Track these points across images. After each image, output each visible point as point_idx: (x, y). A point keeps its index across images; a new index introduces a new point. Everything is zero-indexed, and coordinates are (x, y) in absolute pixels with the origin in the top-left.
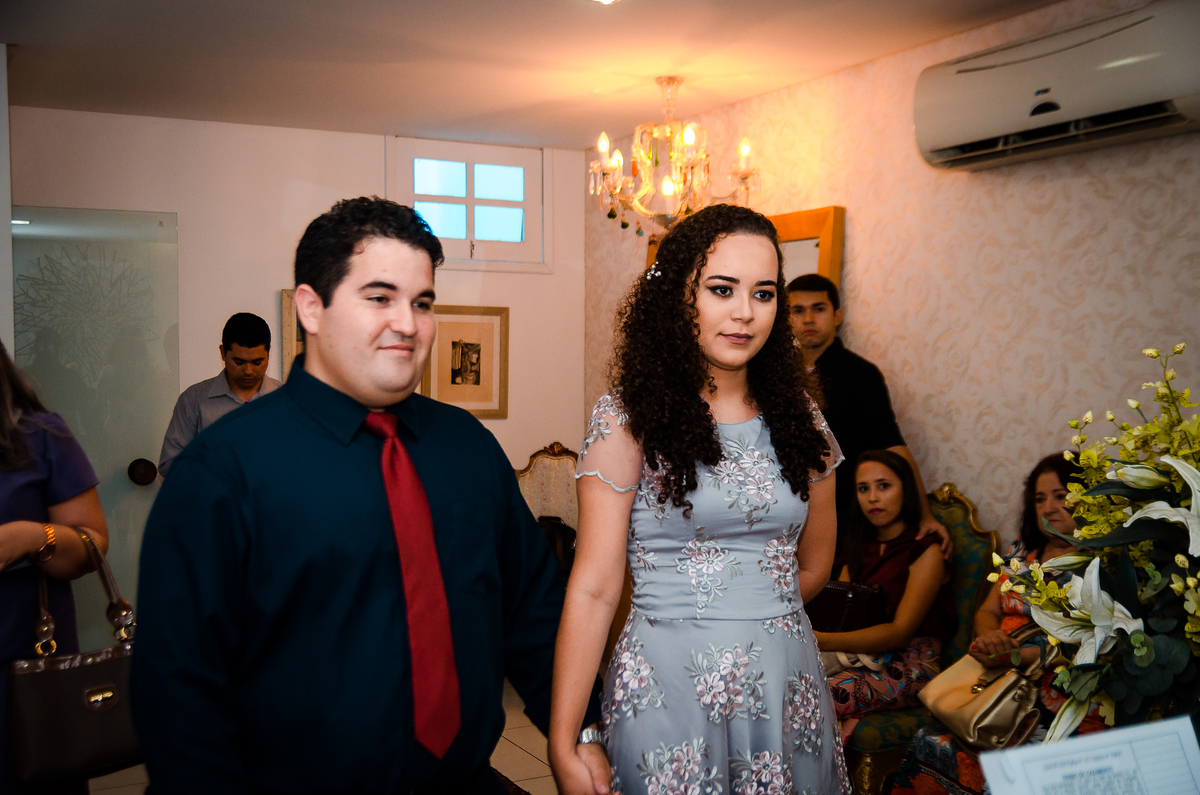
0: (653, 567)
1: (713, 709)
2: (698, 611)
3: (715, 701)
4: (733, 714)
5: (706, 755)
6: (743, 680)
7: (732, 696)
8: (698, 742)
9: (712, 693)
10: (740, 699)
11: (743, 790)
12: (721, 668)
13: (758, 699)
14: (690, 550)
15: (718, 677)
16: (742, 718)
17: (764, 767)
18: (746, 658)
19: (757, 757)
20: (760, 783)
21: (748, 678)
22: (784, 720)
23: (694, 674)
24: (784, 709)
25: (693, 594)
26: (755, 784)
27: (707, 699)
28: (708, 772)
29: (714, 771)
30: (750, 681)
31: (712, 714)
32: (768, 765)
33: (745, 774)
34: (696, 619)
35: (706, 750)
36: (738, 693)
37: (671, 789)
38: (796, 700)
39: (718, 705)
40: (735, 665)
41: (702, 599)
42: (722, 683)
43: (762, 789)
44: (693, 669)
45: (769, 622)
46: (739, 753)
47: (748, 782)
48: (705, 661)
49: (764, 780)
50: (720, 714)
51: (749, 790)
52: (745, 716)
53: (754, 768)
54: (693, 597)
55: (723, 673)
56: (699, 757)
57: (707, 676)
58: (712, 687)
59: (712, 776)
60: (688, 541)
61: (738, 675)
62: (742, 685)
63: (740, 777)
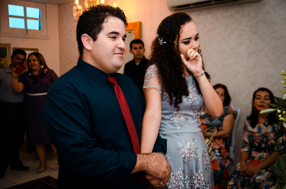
0: (164, 119)
1: (185, 159)
2: (178, 131)
3: (186, 156)
4: (190, 160)
5: (184, 172)
6: (193, 150)
7: (190, 155)
8: (181, 168)
9: (185, 154)
10: (192, 155)
11: (193, 182)
12: (187, 146)
13: (197, 155)
14: (175, 114)
15: (186, 149)
16: (193, 161)
17: (199, 175)
18: (193, 143)
19: (197, 172)
20: (198, 180)
21: (194, 149)
22: (202, 161)
23: (179, 149)
24: (203, 158)
25: (176, 126)
26: (197, 180)
27: (183, 156)
28: (185, 177)
29: (187, 177)
30: (195, 150)
31: (185, 160)
32: (200, 174)
33: (194, 177)
34: (178, 133)
35: (184, 171)
36: (192, 154)
37: (173, 184)
38: (205, 155)
39: (187, 157)
40: (190, 145)
41: (179, 128)
42: (188, 151)
43: (198, 181)
44: (178, 147)
45: (197, 133)
46: (192, 171)
47: (195, 179)
48: (182, 145)
49: (199, 179)
50: (188, 160)
51: (195, 182)
52: (194, 160)
53: (196, 175)
54: (176, 127)
55: (187, 148)
56: (181, 173)
57: (183, 149)
58: (184, 152)
59: (186, 178)
60: (175, 111)
61: (192, 148)
62: (193, 151)
63: (192, 178)
